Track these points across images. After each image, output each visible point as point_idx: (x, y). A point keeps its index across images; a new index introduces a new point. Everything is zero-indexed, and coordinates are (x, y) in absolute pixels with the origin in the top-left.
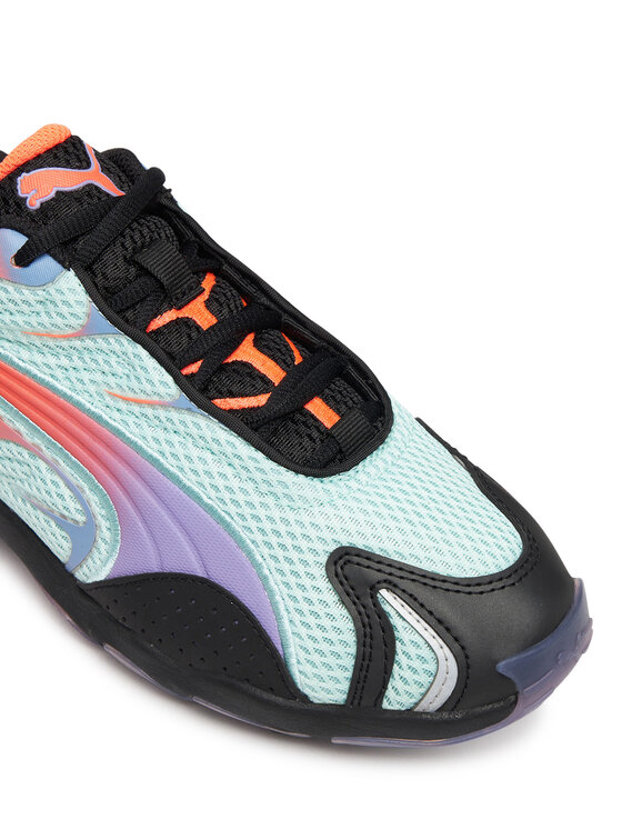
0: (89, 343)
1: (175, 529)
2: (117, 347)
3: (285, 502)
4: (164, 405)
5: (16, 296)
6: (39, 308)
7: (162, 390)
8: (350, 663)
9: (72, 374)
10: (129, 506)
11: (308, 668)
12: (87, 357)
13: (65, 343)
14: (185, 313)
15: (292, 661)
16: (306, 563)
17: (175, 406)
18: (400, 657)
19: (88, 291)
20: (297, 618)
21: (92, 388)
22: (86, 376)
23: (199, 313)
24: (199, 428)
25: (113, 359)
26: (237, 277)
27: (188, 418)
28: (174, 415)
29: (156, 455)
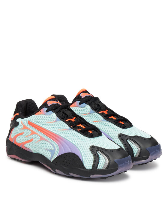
0: (56, 123)
1: (67, 147)
2: (60, 123)
3: (84, 141)
4: (67, 130)
5: (46, 117)
6: (49, 118)
7: (67, 128)
8: (92, 162)
9: (53, 128)
10: (61, 145)
11: (86, 163)
12: (56, 125)
13: (52, 123)
14: (71, 120)
15: (84, 162)
16: (86, 148)
17: (69, 130)
18: (100, 160)
19: (56, 115)
20: (85, 156)
21: (56, 130)
22: (55, 128)
23: (73, 120)
24: (70, 132)
25: (60, 125)
26: (79, 118)
27: (70, 131)
28: (68, 131)
29: (65, 137)
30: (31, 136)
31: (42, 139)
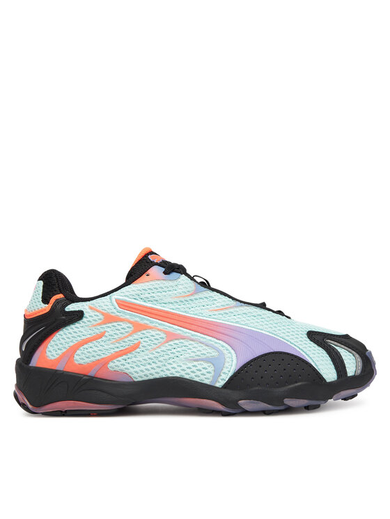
0: (196, 296)
2: (207, 295)
4: (233, 306)
5: (167, 285)
6: (176, 288)
7: (229, 303)
9: (192, 309)
11: (321, 366)
12: (196, 301)
13: (188, 299)
16: (301, 337)
20: (309, 352)
21: (202, 311)
22: (198, 308)
25: (206, 300)
27: (242, 308)
28: (236, 309)
30: (130, 338)
31: (171, 337)
